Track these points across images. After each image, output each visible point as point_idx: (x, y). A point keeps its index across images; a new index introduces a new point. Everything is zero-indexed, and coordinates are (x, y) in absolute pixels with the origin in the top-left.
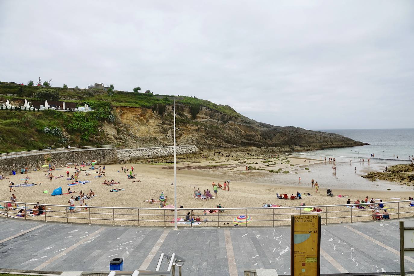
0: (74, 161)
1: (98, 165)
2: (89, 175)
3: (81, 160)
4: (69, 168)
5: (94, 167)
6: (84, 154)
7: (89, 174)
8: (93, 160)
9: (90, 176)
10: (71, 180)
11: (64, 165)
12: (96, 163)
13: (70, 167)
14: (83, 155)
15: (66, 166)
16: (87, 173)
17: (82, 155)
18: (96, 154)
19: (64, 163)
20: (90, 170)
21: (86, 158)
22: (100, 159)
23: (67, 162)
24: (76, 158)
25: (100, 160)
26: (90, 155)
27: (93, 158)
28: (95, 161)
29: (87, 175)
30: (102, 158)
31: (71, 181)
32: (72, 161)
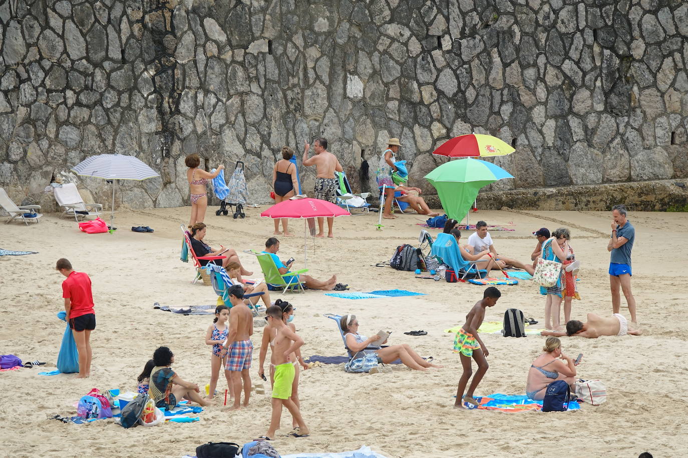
0: (168, 132)
1: (532, 204)
2: (395, 359)
3: (275, 112)
4: (101, 229)
5: (469, 240)
6: (322, 24)
7: (392, 343)
8: (460, 129)
9: (407, 377)
10: (131, 420)
11: (37, 183)
12: (505, 175)
13: (124, 222)
14: (312, 38)
15: (56, 209)
16: (364, 334)
17: (286, 34)
18: (502, 38)
19: (34, 154)
20: (407, 280)
21: (356, 87)
22: (562, 116)
23: (71, 134)
24: (203, 87)
25: (564, 134)
26: (415, 47)
27: (459, 101)
28: (484, 141)
29: (370, 360)
30: (583, 100)
31: (135, 434)
32: (148, 123)
